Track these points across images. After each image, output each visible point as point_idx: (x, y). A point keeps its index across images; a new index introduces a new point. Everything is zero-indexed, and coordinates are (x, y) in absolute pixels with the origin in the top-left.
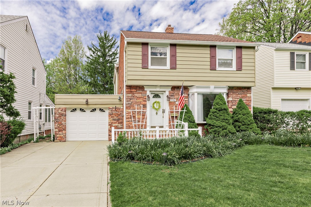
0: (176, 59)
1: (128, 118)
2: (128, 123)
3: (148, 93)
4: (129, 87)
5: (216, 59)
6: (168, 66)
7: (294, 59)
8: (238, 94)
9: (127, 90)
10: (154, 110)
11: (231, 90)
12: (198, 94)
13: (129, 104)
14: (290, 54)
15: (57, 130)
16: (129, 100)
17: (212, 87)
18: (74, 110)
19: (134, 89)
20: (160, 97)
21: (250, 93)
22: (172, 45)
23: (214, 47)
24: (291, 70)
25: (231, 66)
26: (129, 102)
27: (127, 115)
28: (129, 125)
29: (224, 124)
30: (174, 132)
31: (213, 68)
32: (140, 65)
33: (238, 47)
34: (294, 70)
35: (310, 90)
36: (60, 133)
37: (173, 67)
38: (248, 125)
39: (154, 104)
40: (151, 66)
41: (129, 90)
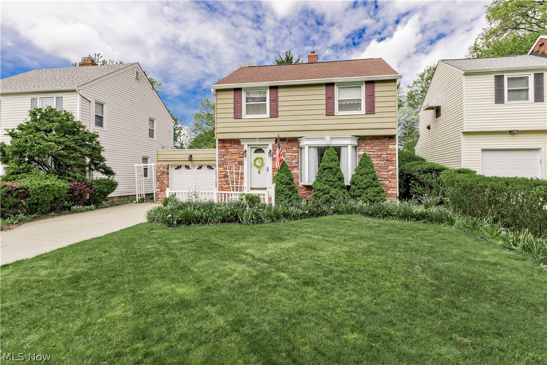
0: (277, 104)
1: (221, 178)
2: (221, 183)
3: (246, 148)
4: (222, 141)
5: (334, 100)
6: (268, 115)
7: (503, 86)
8: (373, 145)
9: (220, 145)
10: (255, 168)
11: (361, 141)
12: (309, 147)
13: (222, 161)
14: (494, 78)
15: (159, 190)
16: (222, 156)
17: (328, 138)
18: (179, 167)
19: (228, 143)
20: (263, 152)
21: (394, 143)
22: (271, 88)
23: (330, 85)
24: (496, 103)
25: (359, 109)
26: (222, 159)
27: (220, 173)
28: (222, 186)
29: (327, 186)
30: (231, 196)
31: (330, 112)
32: (232, 115)
33: (367, 82)
34: (504, 103)
35: (546, 133)
36: (162, 193)
37: (274, 114)
38: (364, 189)
39: (255, 161)
40: (246, 114)
41: (222, 145)
